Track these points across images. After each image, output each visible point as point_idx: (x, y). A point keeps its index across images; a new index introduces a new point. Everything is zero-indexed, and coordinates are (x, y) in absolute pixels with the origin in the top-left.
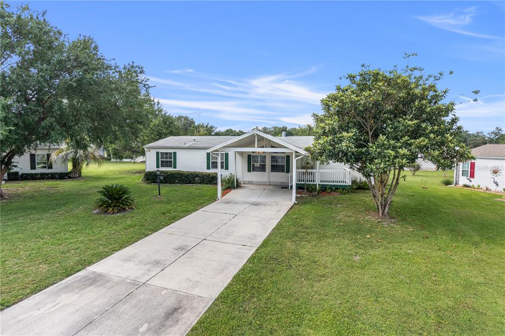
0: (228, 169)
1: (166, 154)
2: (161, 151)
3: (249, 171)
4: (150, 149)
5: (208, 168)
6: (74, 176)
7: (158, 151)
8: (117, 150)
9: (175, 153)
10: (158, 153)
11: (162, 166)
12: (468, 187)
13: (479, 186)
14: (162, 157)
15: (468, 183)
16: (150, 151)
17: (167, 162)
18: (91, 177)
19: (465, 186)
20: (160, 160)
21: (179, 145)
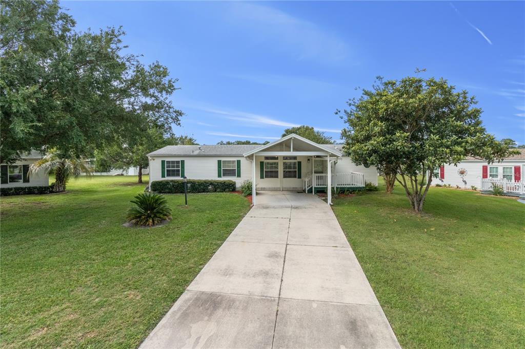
0: (240, 177)
1: (173, 162)
2: (167, 159)
3: (262, 177)
4: (154, 158)
5: (219, 176)
6: (58, 190)
7: (163, 159)
8: (105, 161)
9: (183, 162)
10: (163, 162)
11: (168, 175)
12: (440, 186)
13: (449, 185)
14: (168, 167)
15: (440, 183)
16: (154, 160)
17: (173, 171)
18: (77, 191)
19: (438, 185)
20: (166, 169)
21: (188, 153)
